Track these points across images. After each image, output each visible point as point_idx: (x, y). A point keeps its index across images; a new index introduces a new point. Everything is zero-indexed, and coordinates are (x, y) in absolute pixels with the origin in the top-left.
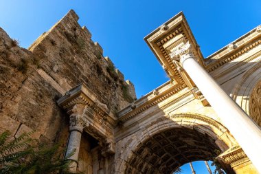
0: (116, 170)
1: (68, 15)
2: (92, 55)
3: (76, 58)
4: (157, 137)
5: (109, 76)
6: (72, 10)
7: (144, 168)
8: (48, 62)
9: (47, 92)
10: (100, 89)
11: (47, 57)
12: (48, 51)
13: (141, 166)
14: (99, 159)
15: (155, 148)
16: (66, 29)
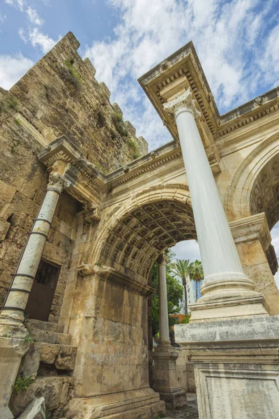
0: (98, 237)
1: (64, 39)
2: (94, 99)
3: (69, 103)
4: (147, 207)
5: (114, 129)
6: (70, 33)
7: (131, 239)
8: (30, 107)
9: (25, 143)
10: (99, 144)
11: (28, 99)
12: (31, 91)
13: (127, 237)
14: (84, 225)
15: (145, 220)
16: (59, 61)
